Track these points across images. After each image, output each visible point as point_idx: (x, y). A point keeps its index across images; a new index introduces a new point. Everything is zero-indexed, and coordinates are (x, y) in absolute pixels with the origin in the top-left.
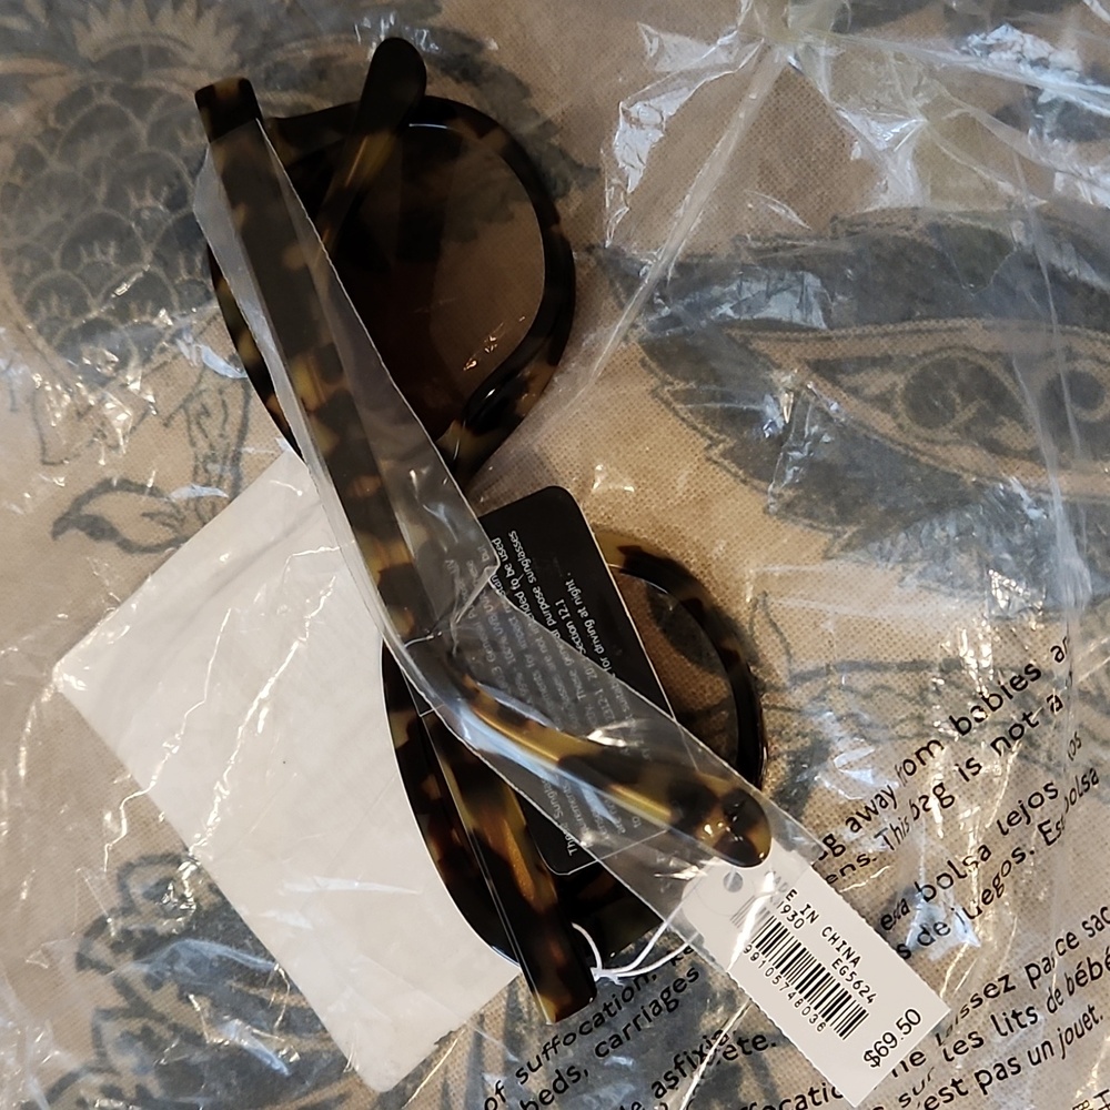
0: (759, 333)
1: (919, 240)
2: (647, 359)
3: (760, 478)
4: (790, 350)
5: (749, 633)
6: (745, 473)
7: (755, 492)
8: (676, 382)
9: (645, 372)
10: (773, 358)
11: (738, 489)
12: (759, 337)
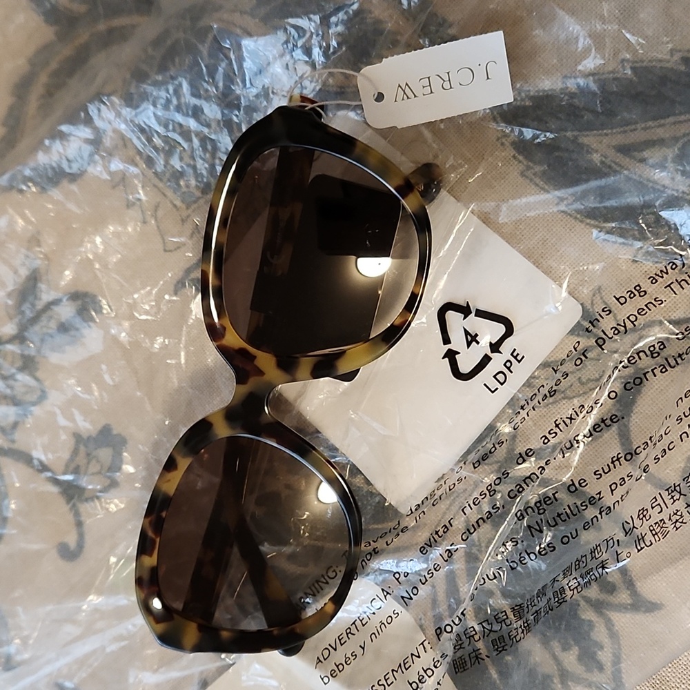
0: (584, 133)
1: (675, 68)
2: (517, 155)
3: (590, 218)
4: (602, 141)
5: (591, 310)
6: (581, 216)
7: (588, 227)
8: (535, 167)
9: (516, 163)
10: (593, 147)
11: (577, 226)
12: (583, 135)
